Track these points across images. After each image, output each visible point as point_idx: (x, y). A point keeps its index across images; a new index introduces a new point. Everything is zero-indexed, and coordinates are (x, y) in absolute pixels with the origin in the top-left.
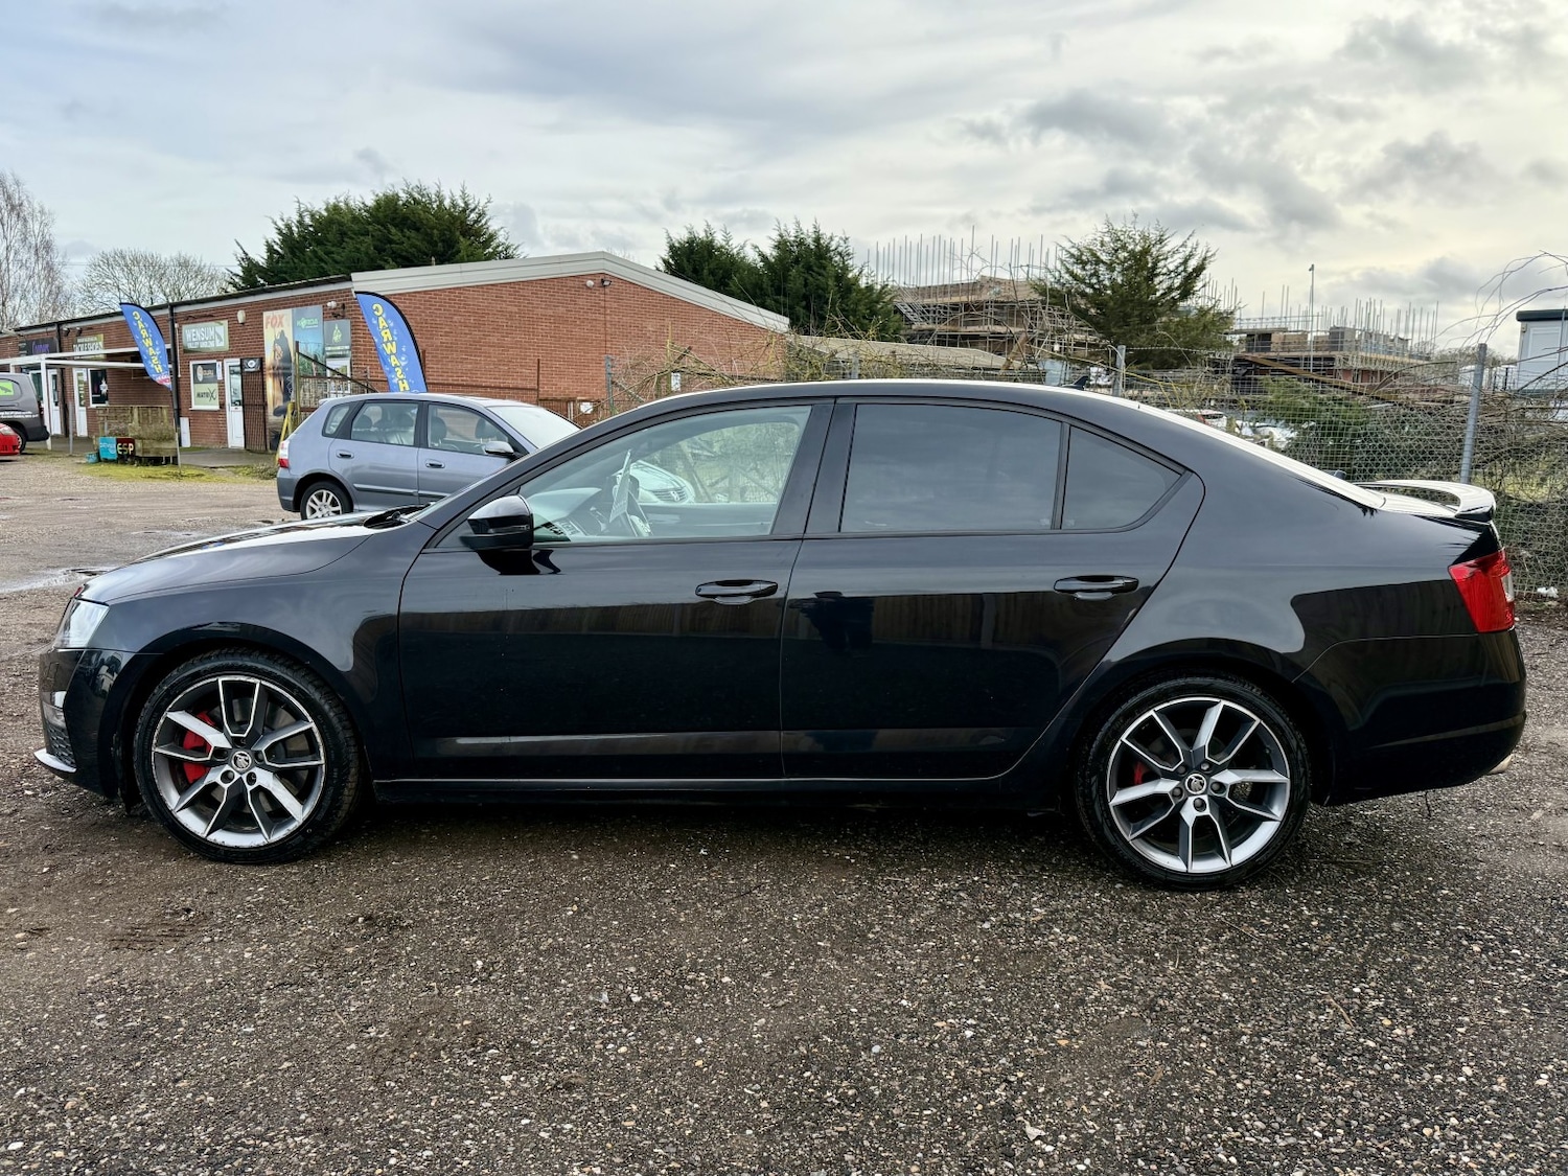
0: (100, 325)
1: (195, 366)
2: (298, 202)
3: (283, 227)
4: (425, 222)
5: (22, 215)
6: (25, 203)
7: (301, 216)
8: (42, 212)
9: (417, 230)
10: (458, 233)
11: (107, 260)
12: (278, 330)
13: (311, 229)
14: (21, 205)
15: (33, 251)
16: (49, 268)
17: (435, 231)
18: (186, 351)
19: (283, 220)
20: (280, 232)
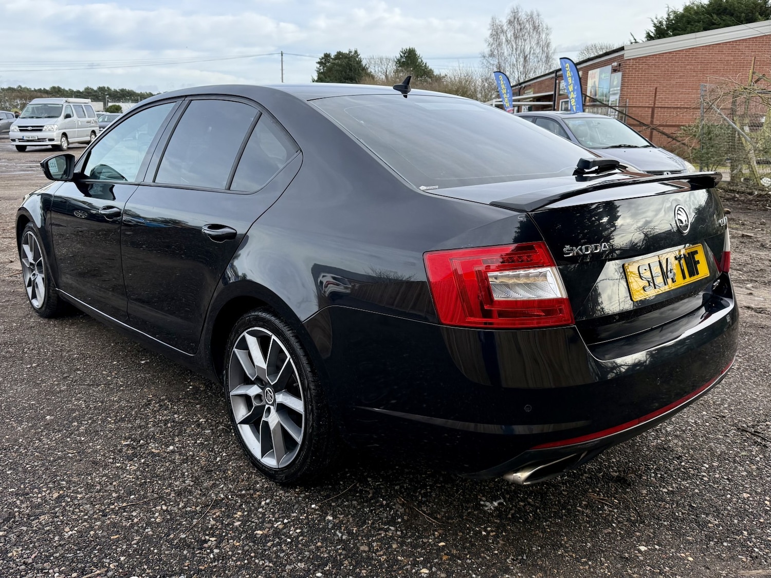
0: (532, 84)
1: (562, 102)
2: (668, 7)
3: (656, 23)
4: (736, 9)
5: (538, 31)
6: (541, 25)
7: (669, 15)
8: (547, 29)
9: (732, 15)
10: (757, 14)
11: (588, 50)
12: (593, 80)
13: (673, 22)
14: (539, 26)
15: (541, 48)
16: (547, 57)
17: (743, 15)
18: (560, 95)
19: (657, 18)
20: (655, 26)
